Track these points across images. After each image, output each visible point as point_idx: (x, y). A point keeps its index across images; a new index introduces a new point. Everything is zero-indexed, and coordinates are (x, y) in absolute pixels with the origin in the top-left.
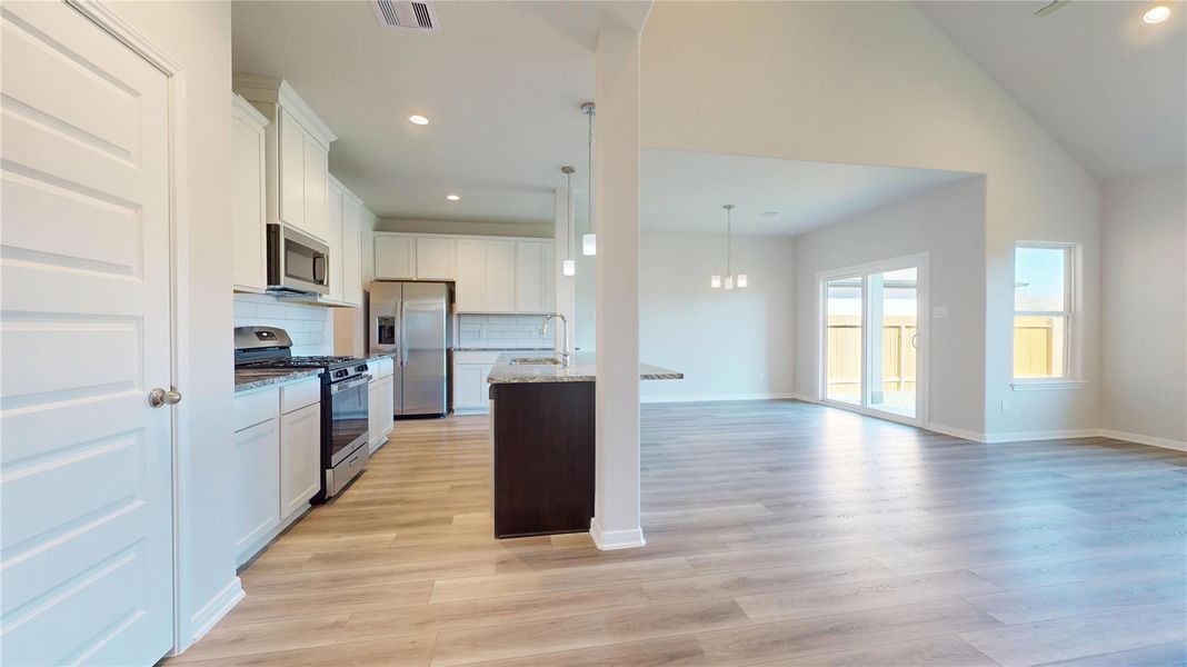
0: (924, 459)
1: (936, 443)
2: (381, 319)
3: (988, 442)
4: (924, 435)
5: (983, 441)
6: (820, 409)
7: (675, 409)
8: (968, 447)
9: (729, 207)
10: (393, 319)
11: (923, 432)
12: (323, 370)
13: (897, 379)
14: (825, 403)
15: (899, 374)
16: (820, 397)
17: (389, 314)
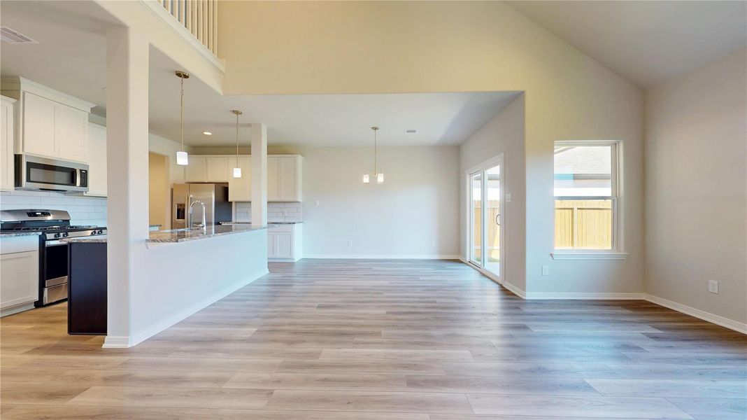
0: (503, 308)
2: (179, 205)
3: (527, 298)
4: (502, 290)
5: (524, 298)
7: (358, 263)
8: (518, 301)
9: (375, 129)
10: (184, 205)
12: (41, 233)
17: (181, 202)
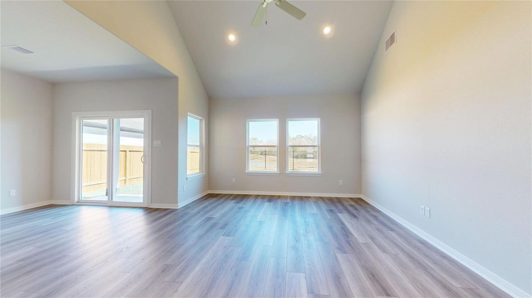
1: (158, 216)
3: (179, 208)
5: (177, 208)
6: (76, 209)
8: (173, 213)
11: (148, 210)
13: (125, 178)
14: (80, 204)
15: (125, 175)
16: (76, 200)
